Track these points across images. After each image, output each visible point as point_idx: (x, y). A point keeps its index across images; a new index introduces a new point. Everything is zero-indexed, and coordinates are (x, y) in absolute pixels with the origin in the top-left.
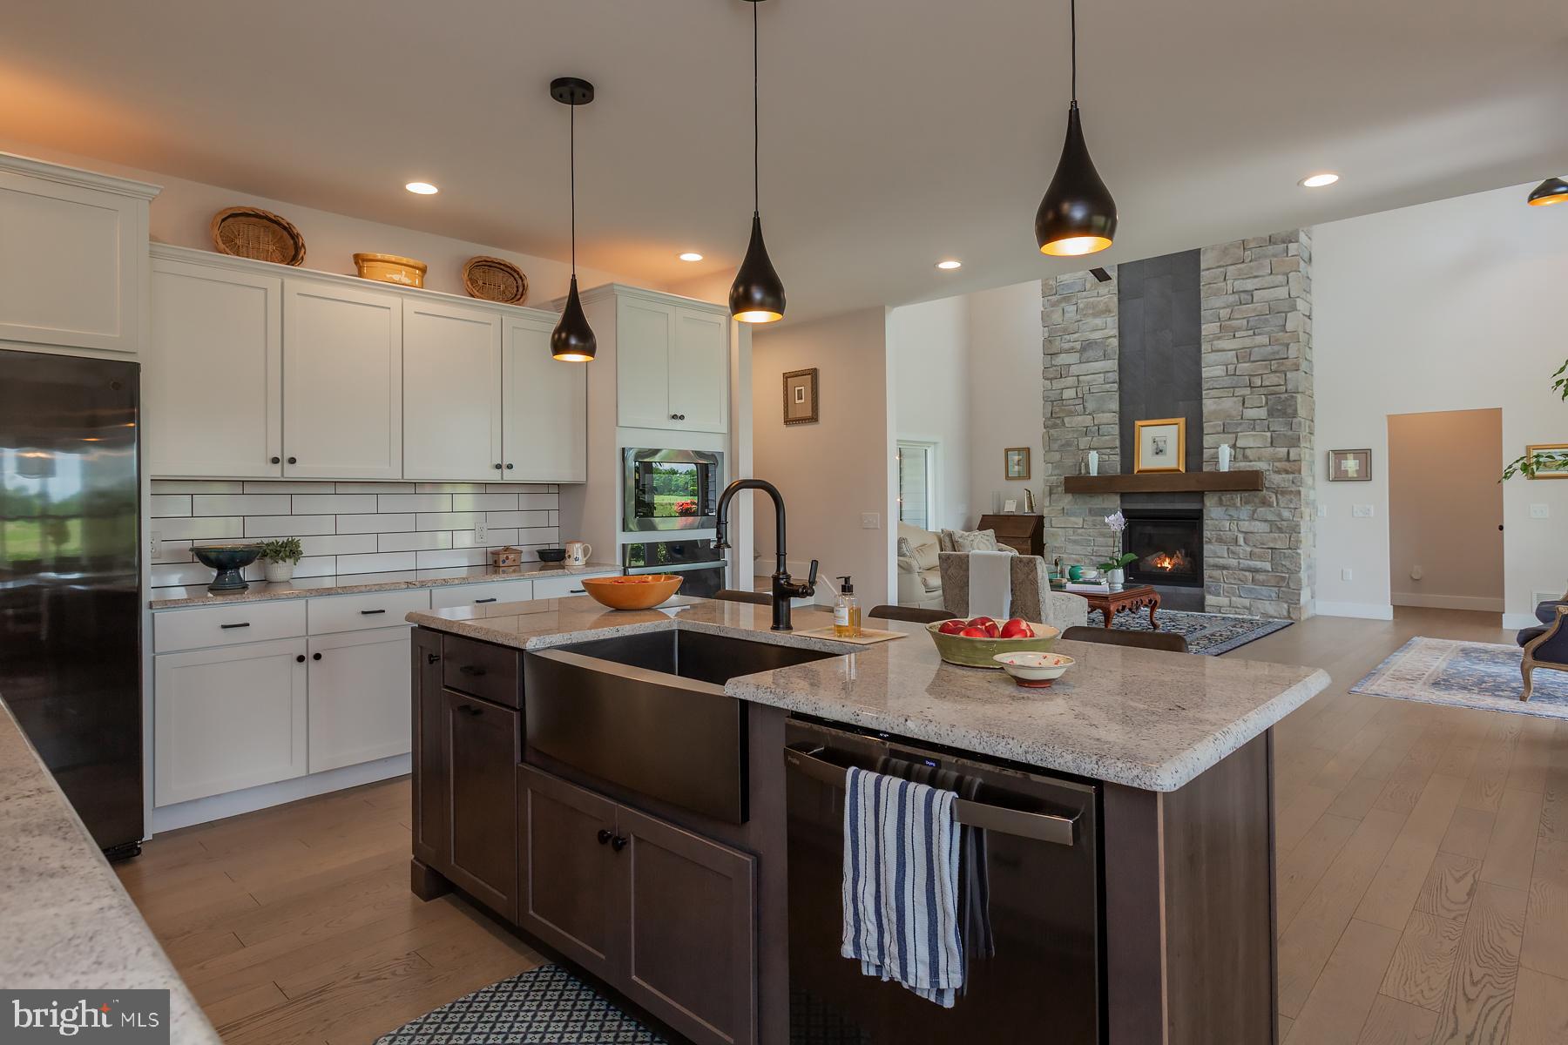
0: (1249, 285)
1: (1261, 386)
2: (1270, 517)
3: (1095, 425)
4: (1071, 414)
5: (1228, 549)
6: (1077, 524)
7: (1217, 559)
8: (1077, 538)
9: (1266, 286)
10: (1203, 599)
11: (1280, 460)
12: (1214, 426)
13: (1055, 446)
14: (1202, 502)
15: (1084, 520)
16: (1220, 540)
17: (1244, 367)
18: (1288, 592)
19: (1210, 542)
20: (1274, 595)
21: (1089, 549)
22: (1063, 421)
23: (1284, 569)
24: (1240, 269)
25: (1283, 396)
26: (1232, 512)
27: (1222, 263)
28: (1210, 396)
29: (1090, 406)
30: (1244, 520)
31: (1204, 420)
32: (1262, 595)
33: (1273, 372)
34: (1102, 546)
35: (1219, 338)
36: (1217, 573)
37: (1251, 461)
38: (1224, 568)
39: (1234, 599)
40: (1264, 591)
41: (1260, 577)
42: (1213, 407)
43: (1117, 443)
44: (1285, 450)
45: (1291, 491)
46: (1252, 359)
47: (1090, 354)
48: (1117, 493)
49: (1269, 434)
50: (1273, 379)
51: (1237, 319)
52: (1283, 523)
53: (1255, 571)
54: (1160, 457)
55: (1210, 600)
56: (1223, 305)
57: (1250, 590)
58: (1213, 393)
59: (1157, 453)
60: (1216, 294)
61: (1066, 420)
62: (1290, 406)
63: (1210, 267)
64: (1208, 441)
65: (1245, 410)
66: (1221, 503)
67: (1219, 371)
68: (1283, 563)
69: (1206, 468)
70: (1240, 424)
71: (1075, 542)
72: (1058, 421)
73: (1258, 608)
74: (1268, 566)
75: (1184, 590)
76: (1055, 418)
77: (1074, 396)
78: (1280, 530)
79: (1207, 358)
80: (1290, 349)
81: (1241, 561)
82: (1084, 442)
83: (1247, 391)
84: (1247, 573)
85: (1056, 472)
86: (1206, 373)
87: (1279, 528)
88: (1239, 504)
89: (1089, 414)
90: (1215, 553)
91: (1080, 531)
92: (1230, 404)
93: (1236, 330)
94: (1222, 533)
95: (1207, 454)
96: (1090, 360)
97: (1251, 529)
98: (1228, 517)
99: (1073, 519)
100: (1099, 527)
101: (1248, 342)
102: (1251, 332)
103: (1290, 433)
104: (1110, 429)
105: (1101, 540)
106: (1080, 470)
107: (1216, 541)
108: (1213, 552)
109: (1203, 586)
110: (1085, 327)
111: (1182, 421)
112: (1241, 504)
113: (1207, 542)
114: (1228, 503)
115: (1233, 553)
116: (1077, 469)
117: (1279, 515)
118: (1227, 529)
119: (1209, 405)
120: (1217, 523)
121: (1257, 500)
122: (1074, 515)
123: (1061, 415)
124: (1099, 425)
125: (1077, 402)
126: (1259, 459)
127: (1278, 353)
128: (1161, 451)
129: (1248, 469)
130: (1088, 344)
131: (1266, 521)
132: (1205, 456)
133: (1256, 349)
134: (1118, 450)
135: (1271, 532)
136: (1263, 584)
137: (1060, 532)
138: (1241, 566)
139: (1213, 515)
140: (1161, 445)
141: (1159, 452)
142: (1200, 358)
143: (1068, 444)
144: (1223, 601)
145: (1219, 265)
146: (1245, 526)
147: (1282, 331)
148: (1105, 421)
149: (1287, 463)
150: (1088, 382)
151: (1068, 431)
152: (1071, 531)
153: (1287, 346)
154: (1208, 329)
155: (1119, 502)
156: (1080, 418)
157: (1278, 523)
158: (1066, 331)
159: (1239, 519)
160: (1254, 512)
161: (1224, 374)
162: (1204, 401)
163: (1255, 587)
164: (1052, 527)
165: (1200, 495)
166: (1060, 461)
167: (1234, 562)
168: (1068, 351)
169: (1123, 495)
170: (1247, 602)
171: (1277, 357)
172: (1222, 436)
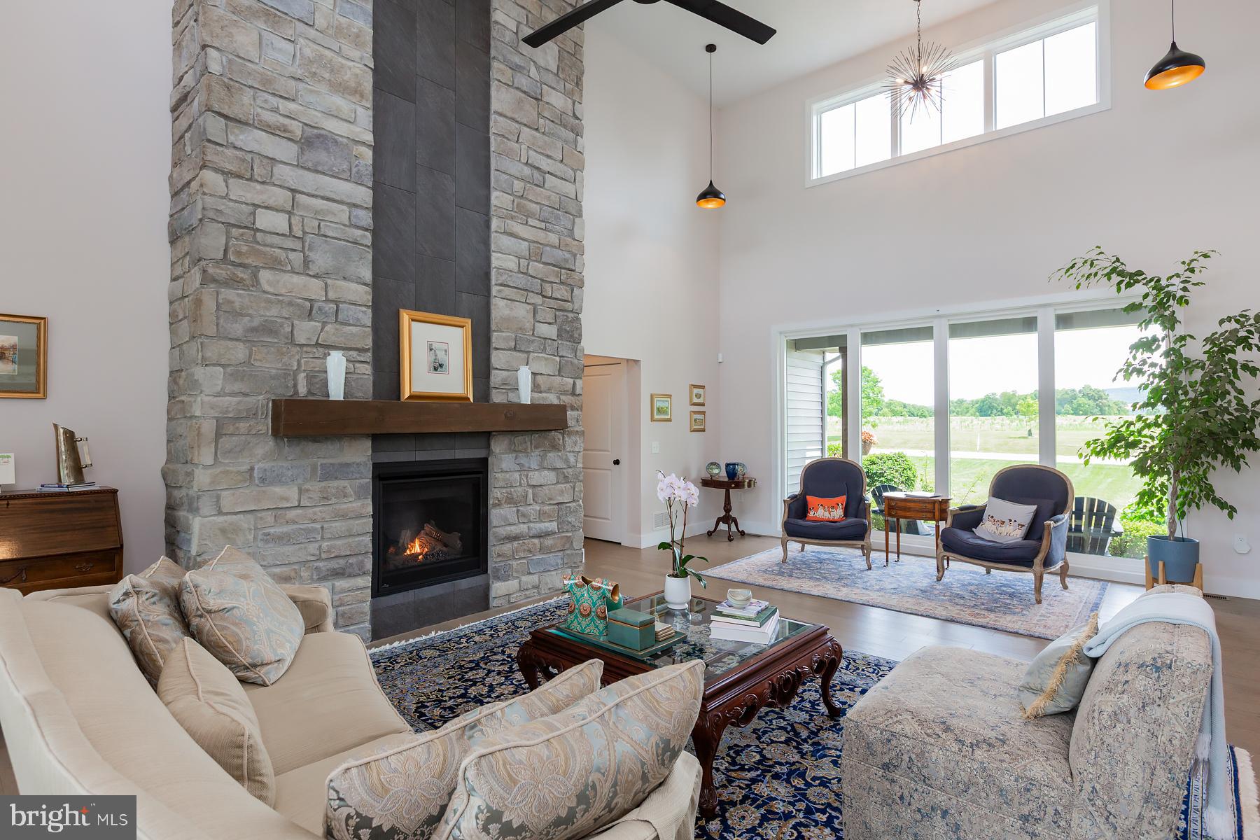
0: (545, 164)
1: (550, 298)
2: (560, 464)
3: (327, 301)
4: (275, 265)
5: (518, 511)
6: (287, 499)
7: (508, 528)
8: (285, 529)
9: (558, 174)
10: (486, 590)
11: (564, 393)
12: (506, 339)
13: (238, 328)
14: (488, 446)
15: (301, 491)
16: (510, 500)
17: (536, 268)
18: (572, 554)
19: (499, 505)
20: (560, 562)
21: (313, 548)
22: (255, 276)
23: (569, 527)
24: (534, 137)
25: (571, 315)
26: (523, 460)
27: (516, 116)
28: (503, 295)
29: (321, 260)
30: (535, 470)
31: (493, 327)
32: (550, 565)
33: (562, 283)
34: (340, 538)
35: (512, 218)
36: (507, 548)
37: (541, 392)
38: (516, 538)
39: (524, 579)
40: (554, 559)
41: (549, 542)
42: (506, 312)
43: (369, 343)
44: (571, 381)
45: (577, 431)
46: (543, 260)
47: (320, 156)
48: (367, 436)
49: (558, 359)
50: (561, 292)
51: (531, 201)
52: (570, 470)
53: (541, 536)
54: (438, 376)
55: (499, 589)
56: (518, 175)
57: (539, 562)
58: (507, 291)
59: (436, 369)
60: (508, 154)
61: (265, 276)
62: (577, 329)
63: (505, 112)
64: (497, 359)
65: (537, 324)
66: (513, 450)
67: (511, 263)
68: (570, 520)
69: (497, 397)
70: (533, 341)
71: (281, 539)
72: (240, 273)
73: (547, 584)
74: (553, 526)
75: (465, 583)
76: (233, 264)
77: (286, 230)
78: (566, 479)
79: (499, 241)
80: (577, 261)
81: (532, 525)
82: (305, 330)
83: (538, 300)
84: (536, 541)
85: (237, 387)
86: (496, 260)
87: (565, 477)
88: (529, 451)
89: (316, 276)
90: (506, 519)
91: (292, 514)
92: (521, 312)
93: (529, 215)
94: (512, 490)
95: (496, 377)
96: (320, 168)
97: (542, 481)
98: (518, 468)
99: (278, 490)
100: (333, 501)
101: (541, 236)
102: (543, 225)
103: (576, 361)
104: (361, 315)
105: (338, 526)
106: (295, 386)
107: (506, 502)
108: (500, 519)
109: (486, 571)
110: (311, 99)
111: (468, 322)
112: (531, 449)
113: (495, 505)
114: (520, 448)
115: (524, 515)
116: (291, 384)
117: (567, 461)
118: (518, 484)
119: (500, 308)
120: (508, 476)
121: (547, 443)
122: (279, 480)
123: (249, 261)
124: (337, 303)
125: (289, 243)
126: (549, 391)
127: (566, 260)
128: (441, 366)
129: (541, 402)
130: (318, 136)
131: (555, 469)
132: (493, 379)
133: (548, 248)
134: (368, 356)
135: (558, 483)
136: (548, 550)
137: (245, 522)
138: (533, 532)
139: (504, 466)
140: (441, 355)
141: (438, 367)
142: (489, 236)
143: (268, 329)
144: (512, 585)
145: (513, 116)
146: (536, 478)
147: (569, 236)
148: (352, 298)
149: (571, 397)
150: (317, 212)
151: (269, 301)
152: (269, 517)
153: (575, 255)
154: (498, 199)
155: (370, 453)
156: (296, 279)
157: (565, 471)
158: (266, 85)
159: (530, 470)
160: (543, 458)
161: (516, 269)
162: (494, 301)
163: (544, 556)
164: (220, 513)
165: (486, 437)
166: (248, 362)
167: (522, 528)
168: (271, 130)
169: (379, 439)
170: (534, 579)
171: (567, 267)
172: (514, 353)
